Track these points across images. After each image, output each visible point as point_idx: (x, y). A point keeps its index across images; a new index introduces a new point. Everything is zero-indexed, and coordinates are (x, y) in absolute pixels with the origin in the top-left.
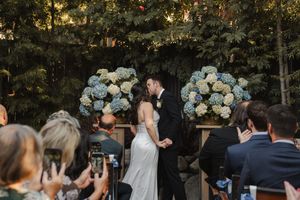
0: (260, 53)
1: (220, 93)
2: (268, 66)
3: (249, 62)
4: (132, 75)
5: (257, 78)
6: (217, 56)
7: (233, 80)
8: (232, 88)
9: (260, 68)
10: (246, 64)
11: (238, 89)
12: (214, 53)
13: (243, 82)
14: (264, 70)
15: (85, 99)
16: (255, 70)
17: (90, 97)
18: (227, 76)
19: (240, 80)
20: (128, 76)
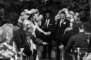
0: (83, 4)
1: (69, 18)
2: (86, 8)
3: (79, 7)
4: (37, 12)
5: (82, 13)
6: (68, 5)
7: (74, 14)
8: (73, 16)
9: (83, 9)
10: (78, 8)
11: (75, 17)
12: (67, 4)
13: (77, 14)
14: (85, 10)
15: (20, 20)
16: (81, 10)
17: (22, 20)
18: (72, 12)
19: (76, 13)
20: (35, 12)
